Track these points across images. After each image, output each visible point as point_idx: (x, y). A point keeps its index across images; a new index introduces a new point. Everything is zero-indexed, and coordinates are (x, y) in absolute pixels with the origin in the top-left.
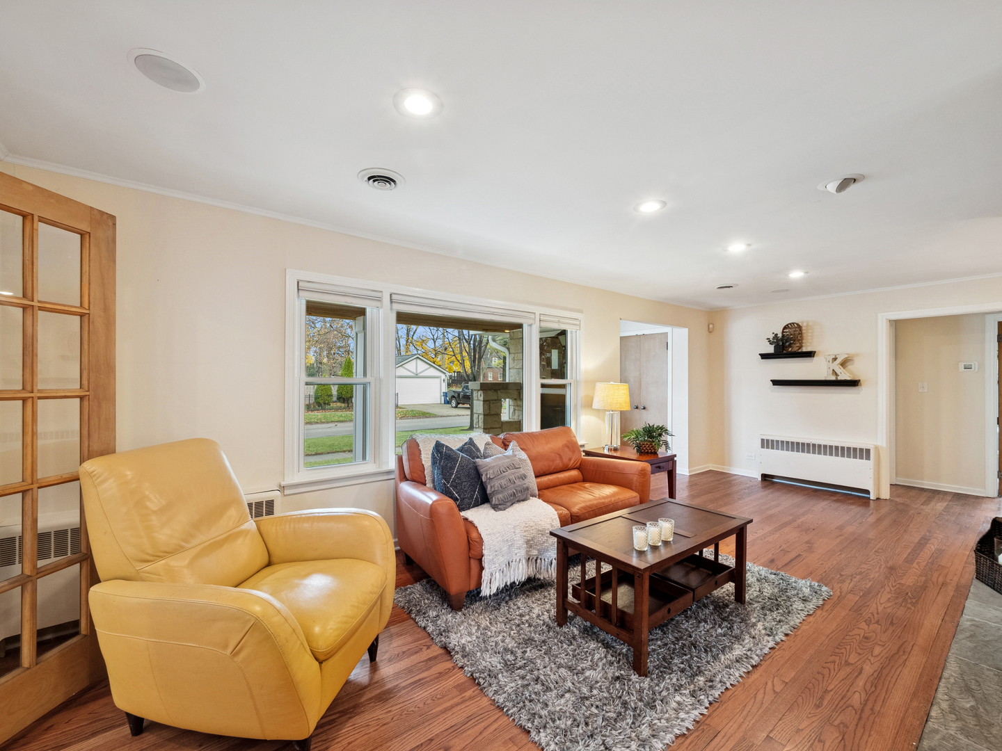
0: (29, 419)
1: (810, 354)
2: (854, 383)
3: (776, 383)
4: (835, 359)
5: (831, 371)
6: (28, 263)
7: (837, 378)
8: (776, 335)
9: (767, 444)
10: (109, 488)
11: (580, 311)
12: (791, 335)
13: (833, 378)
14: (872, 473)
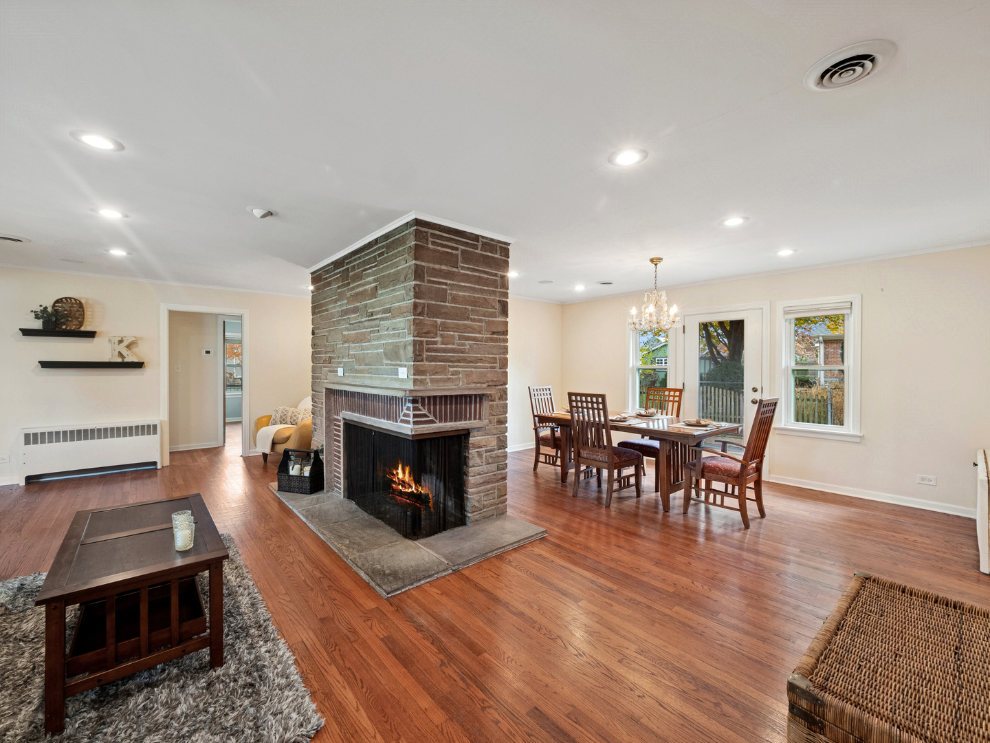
1: (91, 334)
2: (139, 365)
3: (45, 365)
4: (121, 342)
5: (117, 354)
7: (123, 360)
8: (46, 308)
9: (31, 439)
12: (66, 310)
13: (120, 360)
14: (158, 446)
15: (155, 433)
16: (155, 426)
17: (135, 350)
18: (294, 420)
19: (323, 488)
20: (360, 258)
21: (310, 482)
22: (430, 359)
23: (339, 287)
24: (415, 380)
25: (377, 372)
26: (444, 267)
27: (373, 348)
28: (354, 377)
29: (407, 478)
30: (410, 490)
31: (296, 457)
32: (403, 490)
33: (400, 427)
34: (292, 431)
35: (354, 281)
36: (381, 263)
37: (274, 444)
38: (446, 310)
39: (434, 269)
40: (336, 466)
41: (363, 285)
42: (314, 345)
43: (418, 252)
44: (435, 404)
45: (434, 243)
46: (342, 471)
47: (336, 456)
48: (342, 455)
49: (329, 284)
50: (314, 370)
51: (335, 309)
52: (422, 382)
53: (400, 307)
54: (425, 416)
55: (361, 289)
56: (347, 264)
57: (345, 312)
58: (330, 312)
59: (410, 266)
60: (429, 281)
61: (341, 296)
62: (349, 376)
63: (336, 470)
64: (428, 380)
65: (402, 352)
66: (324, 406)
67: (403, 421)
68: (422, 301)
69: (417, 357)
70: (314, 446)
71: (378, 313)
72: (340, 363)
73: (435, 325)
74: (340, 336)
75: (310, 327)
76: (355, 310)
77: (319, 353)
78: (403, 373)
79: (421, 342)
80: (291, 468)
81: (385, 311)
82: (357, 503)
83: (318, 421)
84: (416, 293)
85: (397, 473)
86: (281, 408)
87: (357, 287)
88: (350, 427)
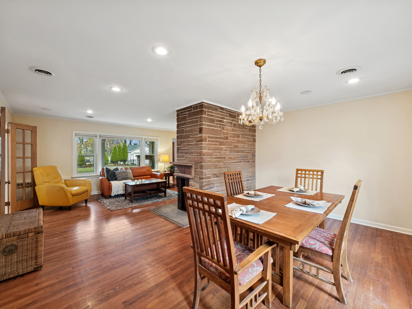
0: (24, 161)
6: (24, 137)
10: (38, 172)
11: (159, 137)
26: (183, 122)
38: (184, 136)
60: (181, 128)
73: (182, 142)
84: (177, 133)
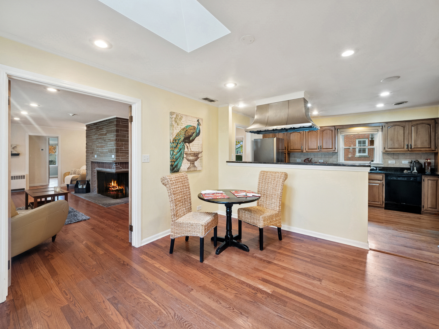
2: (18, 155)
4: (11, 146)
14: (25, 183)
15: (24, 178)
16: (24, 176)
17: (16, 149)
18: (79, 173)
19: (90, 192)
20: (102, 124)
21: (86, 190)
22: (121, 153)
23: (95, 131)
24: (116, 158)
25: (107, 156)
26: (125, 129)
27: (105, 150)
28: (100, 158)
29: (115, 185)
30: (116, 189)
31: (81, 183)
32: (114, 189)
33: (112, 170)
34: (78, 177)
35: (100, 130)
36: (107, 126)
37: (71, 181)
38: (126, 140)
39: (122, 129)
40: (94, 185)
41: (103, 132)
42: (87, 148)
43: (117, 125)
44: (122, 164)
45: (122, 123)
46: (96, 186)
47: (94, 182)
48: (96, 181)
49: (92, 129)
50: (87, 156)
51: (94, 137)
52: (118, 158)
53: (112, 139)
54: (119, 167)
55: (102, 133)
56: (98, 125)
57: (97, 139)
58: (92, 138)
59: (115, 129)
60: (120, 133)
61: (96, 134)
62: (98, 158)
63: (94, 186)
64: (120, 158)
65: (113, 151)
66: (90, 167)
67: (113, 169)
68: (118, 138)
69: (117, 152)
70: (87, 180)
71: (107, 140)
72: (95, 154)
73: (122, 144)
74: (96, 146)
75: (86, 142)
76: (100, 138)
77: (89, 150)
78: (113, 156)
79: (118, 148)
80: (79, 186)
81: (109, 140)
82: (101, 194)
83: (88, 172)
84: (116, 136)
85: (112, 184)
86: (74, 169)
87: (101, 132)
88: (99, 173)
